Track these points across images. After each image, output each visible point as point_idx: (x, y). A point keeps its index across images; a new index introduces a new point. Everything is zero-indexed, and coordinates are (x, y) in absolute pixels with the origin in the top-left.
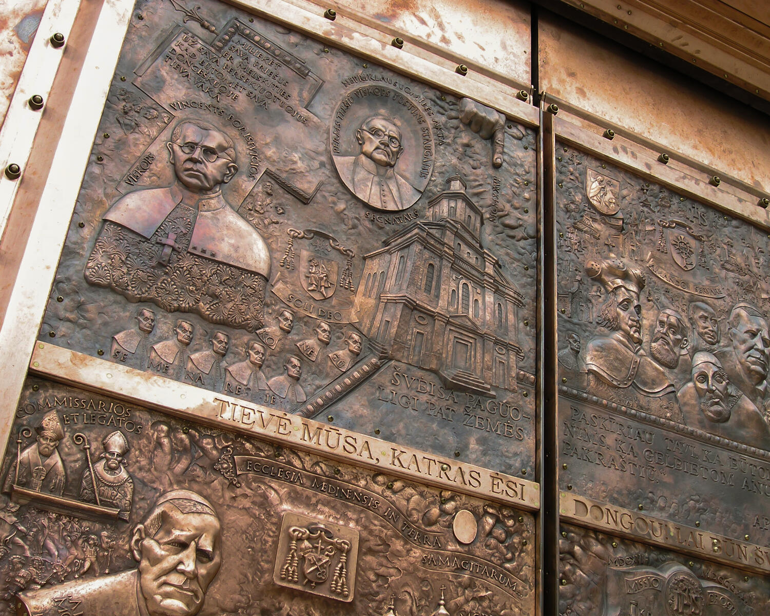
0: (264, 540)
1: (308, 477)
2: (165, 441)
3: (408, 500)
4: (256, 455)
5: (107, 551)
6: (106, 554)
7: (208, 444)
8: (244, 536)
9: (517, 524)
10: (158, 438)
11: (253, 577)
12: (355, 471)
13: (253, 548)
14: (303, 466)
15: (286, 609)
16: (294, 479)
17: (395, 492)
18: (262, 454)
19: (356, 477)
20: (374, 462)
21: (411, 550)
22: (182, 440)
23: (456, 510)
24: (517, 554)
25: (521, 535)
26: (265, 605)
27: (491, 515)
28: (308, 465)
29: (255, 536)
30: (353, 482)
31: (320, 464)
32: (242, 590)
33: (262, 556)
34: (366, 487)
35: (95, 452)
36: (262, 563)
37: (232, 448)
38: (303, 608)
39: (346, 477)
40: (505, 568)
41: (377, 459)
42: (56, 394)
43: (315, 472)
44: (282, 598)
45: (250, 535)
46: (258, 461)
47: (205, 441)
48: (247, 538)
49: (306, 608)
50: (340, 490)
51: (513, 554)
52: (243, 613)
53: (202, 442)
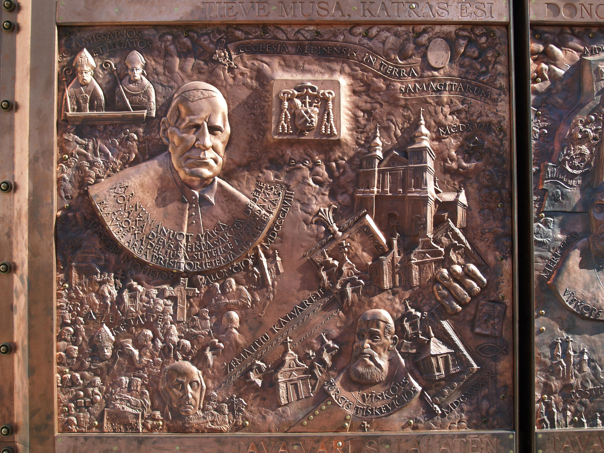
0: (262, 105)
1: (291, 45)
2: (172, 48)
3: (384, 43)
4: (245, 39)
5: (144, 143)
6: (144, 145)
7: (205, 40)
8: (246, 107)
9: (490, 40)
10: (166, 47)
11: (258, 137)
12: (332, 29)
13: (254, 114)
14: (287, 37)
15: (288, 155)
16: (280, 50)
17: (370, 39)
18: (251, 37)
19: (334, 34)
20: (346, 18)
21: (390, 84)
22: (184, 44)
23: (430, 40)
24: (490, 67)
25: (494, 48)
26: (271, 156)
27: (464, 37)
28: (291, 36)
29: (254, 104)
30: (332, 39)
31: (302, 31)
32: (251, 148)
33: (262, 118)
34: (344, 41)
35: (121, 72)
36: (263, 124)
37: (225, 39)
38: (302, 151)
39: (326, 37)
40: (480, 82)
41: (349, 15)
42: (83, 35)
43: (298, 40)
44: (284, 147)
45: (251, 104)
46: (248, 43)
47: (202, 39)
48: (248, 107)
49: (305, 151)
50: (322, 48)
51: (487, 68)
52: (254, 165)
53: (200, 40)
